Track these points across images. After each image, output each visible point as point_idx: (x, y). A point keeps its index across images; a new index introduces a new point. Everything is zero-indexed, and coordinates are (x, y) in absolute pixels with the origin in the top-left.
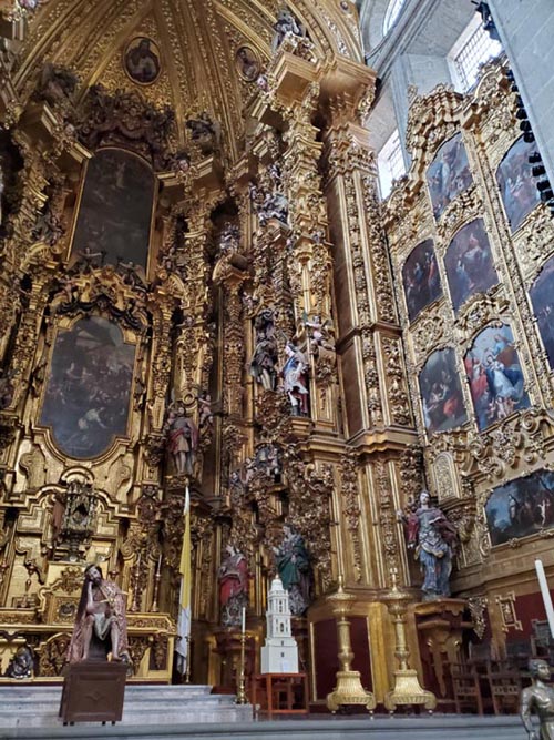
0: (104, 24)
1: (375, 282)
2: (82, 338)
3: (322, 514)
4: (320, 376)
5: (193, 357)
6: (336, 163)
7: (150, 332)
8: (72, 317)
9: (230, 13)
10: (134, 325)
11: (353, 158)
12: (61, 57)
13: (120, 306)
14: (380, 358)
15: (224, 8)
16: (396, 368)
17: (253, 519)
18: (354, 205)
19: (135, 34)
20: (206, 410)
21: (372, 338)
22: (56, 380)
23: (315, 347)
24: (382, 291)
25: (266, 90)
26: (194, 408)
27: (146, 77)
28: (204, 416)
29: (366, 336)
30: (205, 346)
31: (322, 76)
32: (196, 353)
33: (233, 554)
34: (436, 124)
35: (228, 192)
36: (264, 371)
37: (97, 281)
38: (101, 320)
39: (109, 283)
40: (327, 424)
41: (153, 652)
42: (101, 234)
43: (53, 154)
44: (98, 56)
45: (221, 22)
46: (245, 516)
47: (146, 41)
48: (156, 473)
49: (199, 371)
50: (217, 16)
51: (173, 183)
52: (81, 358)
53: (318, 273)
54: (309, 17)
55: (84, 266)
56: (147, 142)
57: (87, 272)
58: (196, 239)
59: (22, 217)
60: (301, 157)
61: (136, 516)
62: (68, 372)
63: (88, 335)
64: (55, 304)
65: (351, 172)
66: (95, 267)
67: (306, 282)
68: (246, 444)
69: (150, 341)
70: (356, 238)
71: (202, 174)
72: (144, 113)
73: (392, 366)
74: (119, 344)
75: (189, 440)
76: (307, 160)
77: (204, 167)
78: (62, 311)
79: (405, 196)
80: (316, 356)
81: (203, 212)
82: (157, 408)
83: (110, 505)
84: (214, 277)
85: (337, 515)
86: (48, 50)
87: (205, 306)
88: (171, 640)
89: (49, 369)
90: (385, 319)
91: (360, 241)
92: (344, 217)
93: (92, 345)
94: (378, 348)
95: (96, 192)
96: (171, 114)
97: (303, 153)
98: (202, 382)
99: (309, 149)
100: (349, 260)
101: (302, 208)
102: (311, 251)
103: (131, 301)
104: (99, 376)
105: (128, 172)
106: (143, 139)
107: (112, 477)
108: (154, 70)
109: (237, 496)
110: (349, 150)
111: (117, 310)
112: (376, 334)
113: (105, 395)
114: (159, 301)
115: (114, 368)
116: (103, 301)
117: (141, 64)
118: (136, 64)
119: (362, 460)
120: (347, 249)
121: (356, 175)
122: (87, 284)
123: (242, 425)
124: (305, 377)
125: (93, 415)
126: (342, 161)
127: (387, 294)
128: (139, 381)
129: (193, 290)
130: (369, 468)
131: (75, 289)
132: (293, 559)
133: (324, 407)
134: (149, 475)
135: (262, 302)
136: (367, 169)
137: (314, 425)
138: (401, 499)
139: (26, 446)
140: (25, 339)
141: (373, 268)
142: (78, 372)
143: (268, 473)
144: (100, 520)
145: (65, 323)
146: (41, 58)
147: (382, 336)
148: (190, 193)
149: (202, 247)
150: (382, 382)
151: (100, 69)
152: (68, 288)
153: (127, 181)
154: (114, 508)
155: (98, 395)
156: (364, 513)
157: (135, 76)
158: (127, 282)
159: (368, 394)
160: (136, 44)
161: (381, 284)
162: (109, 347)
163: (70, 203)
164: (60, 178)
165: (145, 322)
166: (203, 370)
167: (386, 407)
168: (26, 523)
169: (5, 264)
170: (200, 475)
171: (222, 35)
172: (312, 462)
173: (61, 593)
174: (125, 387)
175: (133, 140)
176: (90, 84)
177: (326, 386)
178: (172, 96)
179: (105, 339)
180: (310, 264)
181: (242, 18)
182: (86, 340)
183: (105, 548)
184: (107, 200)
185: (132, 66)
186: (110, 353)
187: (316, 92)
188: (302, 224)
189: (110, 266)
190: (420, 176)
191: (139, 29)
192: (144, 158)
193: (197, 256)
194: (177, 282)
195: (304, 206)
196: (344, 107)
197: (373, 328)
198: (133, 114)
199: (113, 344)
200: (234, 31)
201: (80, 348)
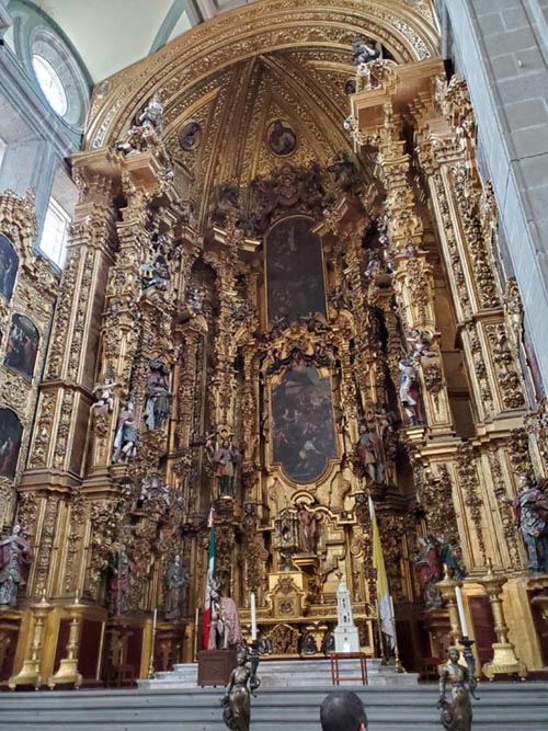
0: (242, 132)
1: (471, 272)
2: (289, 387)
3: (444, 510)
4: (429, 383)
5: (366, 378)
6: (426, 165)
7: (338, 364)
8: (278, 374)
9: (327, 63)
10: (325, 363)
11: (440, 154)
12: (224, 175)
13: (310, 352)
14: (484, 347)
15: (320, 63)
16: (502, 353)
18: (445, 203)
19: (268, 123)
20: (384, 422)
21: (476, 330)
22: (277, 426)
23: (419, 359)
24: (480, 279)
25: (353, 130)
26: (375, 424)
27: (290, 148)
29: (471, 330)
30: (374, 365)
31: (391, 93)
32: (368, 374)
33: (425, 544)
35: (369, 217)
37: (289, 339)
38: (300, 367)
40: (443, 425)
42: (287, 297)
43: (233, 257)
44: (250, 155)
45: (323, 74)
47: (278, 122)
49: (373, 389)
50: (318, 72)
51: (325, 231)
52: (291, 403)
53: (414, 287)
56: (303, 202)
57: (280, 335)
58: (353, 272)
59: (222, 316)
61: (356, 521)
62: (285, 417)
63: (293, 383)
64: (264, 369)
65: (439, 168)
66: (284, 330)
67: (407, 299)
69: (340, 371)
70: (451, 235)
71: (343, 214)
72: (296, 178)
73: (498, 352)
74: (316, 382)
75: (373, 452)
76: (398, 178)
77: (342, 208)
78: (271, 372)
81: (355, 244)
82: (352, 425)
83: (333, 516)
84: (369, 302)
86: (215, 175)
87: (368, 329)
88: (369, 623)
89: (271, 419)
90: (486, 306)
91: (454, 236)
93: (297, 390)
95: (277, 264)
96: (317, 168)
97: (392, 174)
98: (378, 397)
99: (396, 167)
100: (448, 259)
102: (405, 268)
103: (317, 344)
104: (306, 413)
105: (297, 233)
106: (300, 201)
107: (337, 492)
108: (292, 140)
110: (432, 148)
111: (308, 356)
112: (479, 324)
113: (315, 427)
114: (337, 336)
115: (317, 403)
116: (296, 352)
117: (282, 142)
118: (277, 144)
120: (445, 249)
121: (444, 169)
122: (283, 344)
125: (309, 445)
126: (430, 161)
127: (486, 278)
128: (337, 408)
129: (357, 319)
130: (484, 458)
131: (275, 351)
133: (438, 411)
134: (359, 485)
136: (455, 158)
137: (430, 430)
139: (271, 481)
140: (247, 404)
141: (468, 258)
142: (291, 415)
144: (329, 529)
145: (276, 380)
146: (212, 183)
147: (484, 325)
148: (339, 234)
149: (358, 277)
150: (489, 371)
151: (255, 163)
152: (270, 353)
153: (298, 243)
154: (335, 518)
155: (310, 429)
156: (486, 501)
157: (282, 153)
158: (310, 330)
159: (480, 386)
160: (272, 129)
161: (479, 272)
162: (310, 387)
163: (260, 283)
164: (245, 270)
165: (332, 357)
166: (376, 387)
167: (495, 395)
169: (219, 357)
171: (329, 82)
172: (429, 465)
173: (280, 594)
174: (328, 417)
175: (293, 206)
176: (252, 179)
177: (437, 391)
178: (314, 151)
179: (304, 380)
180: (407, 280)
181: (336, 61)
182: (293, 390)
183: (339, 550)
184: (286, 267)
185: (276, 148)
186: (311, 392)
188: (398, 244)
189: (294, 323)
191: (268, 117)
192: (306, 215)
193: (357, 286)
194: (347, 315)
196: (423, 106)
197: (474, 320)
198: (288, 185)
199: (312, 384)
200: (335, 75)
201: (289, 395)
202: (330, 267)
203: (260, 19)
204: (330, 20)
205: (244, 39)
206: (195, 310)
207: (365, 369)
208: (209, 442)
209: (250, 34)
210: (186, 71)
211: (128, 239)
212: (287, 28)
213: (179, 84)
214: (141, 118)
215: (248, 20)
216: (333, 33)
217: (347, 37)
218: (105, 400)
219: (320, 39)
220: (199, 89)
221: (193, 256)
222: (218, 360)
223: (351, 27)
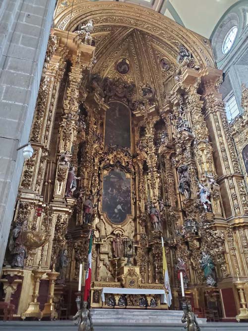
1: (231, 157)
2: (112, 178)
4: (214, 196)
5: (154, 184)
6: (209, 109)
7: (135, 174)
8: (108, 170)
9: (158, 47)
10: (129, 172)
11: (216, 107)
13: (123, 164)
14: (237, 188)
15: (156, 45)
17: (186, 248)
18: (219, 126)
19: (121, 57)
20: (162, 205)
21: (232, 180)
22: (105, 194)
23: (212, 185)
24: (234, 161)
25: (179, 81)
27: (124, 72)
28: (162, 207)
29: (230, 179)
30: (158, 179)
31: (201, 75)
32: (155, 182)
33: (181, 261)
35: (161, 117)
36: (185, 190)
37: (115, 156)
38: (117, 170)
39: (119, 156)
40: (218, 215)
44: (107, 67)
45: (154, 50)
46: (183, 247)
47: (125, 59)
48: (144, 229)
49: (157, 189)
50: (152, 48)
51: (140, 115)
52: (112, 185)
53: (209, 155)
54: (192, 48)
55: (110, 151)
56: (126, 98)
57: (112, 153)
58: (150, 137)
59: (90, 135)
60: (195, 108)
61: (140, 246)
62: (109, 191)
63: (114, 176)
64: (102, 166)
65: (216, 112)
67: (204, 159)
68: (180, 219)
69: (135, 177)
70: (221, 140)
71: (151, 111)
72: (124, 86)
73: (242, 191)
74: (124, 178)
75: (158, 217)
76: (198, 109)
77: (152, 109)
78: (104, 168)
79: (241, 124)
80: (212, 188)
81: (151, 126)
82: (142, 203)
84: (159, 152)
85: (227, 250)
87: (156, 164)
89: (103, 190)
90: (236, 172)
91: (223, 141)
92: (215, 131)
93: (116, 180)
94: (235, 184)
96: (134, 86)
97: (196, 106)
98: (159, 193)
99: (198, 104)
100: (219, 148)
101: (199, 129)
102: (205, 147)
103: (127, 162)
104: (119, 192)
105: (120, 110)
106: (125, 97)
107: (128, 230)
108: (127, 69)
109: (179, 239)
110: (214, 103)
111: (123, 166)
112: (234, 178)
113: (122, 199)
114: (138, 162)
115: (124, 188)
116: (118, 163)
117: (122, 68)
118: (121, 68)
119: (234, 229)
120: (218, 144)
121: (218, 113)
122: (112, 157)
123: (177, 211)
124: (209, 197)
125: (119, 207)
126: (212, 107)
127: (236, 161)
128: (133, 193)
129: (151, 157)
130: (237, 232)
131: (108, 160)
132: (209, 265)
133: (217, 209)
134: (141, 230)
135: (181, 162)
136: (222, 110)
137: (214, 215)
139: (97, 220)
140: (95, 180)
141: (230, 152)
142: (112, 191)
143: (193, 231)
145: (105, 172)
147: (236, 179)
149: (152, 140)
150: (239, 198)
151: (107, 71)
152: (106, 159)
153: (120, 114)
155: (120, 199)
156: (237, 249)
158: (126, 155)
159: (233, 203)
160: (120, 61)
161: (234, 158)
162: (122, 180)
163: (102, 126)
165: (133, 170)
166: (159, 189)
167: (241, 208)
168: (103, 249)
169: (87, 154)
171: (154, 54)
172: (216, 230)
174: (129, 196)
175: (120, 97)
176: (104, 77)
177: (217, 200)
178: (134, 78)
179: (120, 178)
180: (205, 152)
181: (163, 48)
182: (114, 179)
184: (114, 123)
185: (119, 69)
186: (122, 183)
187: (199, 81)
188: (200, 135)
189: (119, 150)
191: (122, 55)
192: (125, 104)
193: (151, 143)
194: (144, 154)
195: (200, 128)
196: (210, 85)
197: (232, 177)
198: (120, 87)
199: (123, 179)
200: (159, 52)
201: (112, 182)
202: (133, 130)
203: (144, 15)
204: (172, 32)
205: (134, 19)
206: (83, 128)
207: (154, 180)
208: (81, 195)
209: (138, 18)
210: (105, 17)
211: (74, 83)
212: (153, 25)
213: (99, 21)
214: (82, 27)
215: (139, 12)
216: (170, 38)
217: (175, 42)
218: (66, 162)
219: (163, 37)
220: (103, 29)
221: (81, 102)
222: (87, 156)
223: (180, 40)
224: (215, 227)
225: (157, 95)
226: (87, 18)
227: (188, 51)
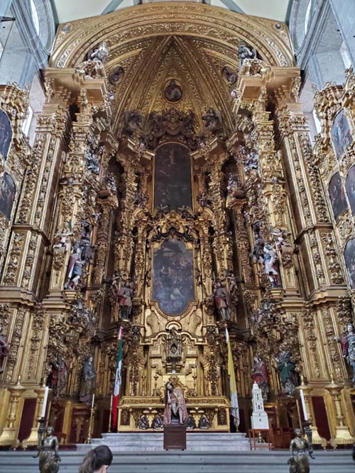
0: (150, 80)
1: (313, 199)
2: (165, 252)
3: (293, 342)
4: (285, 263)
5: (221, 253)
6: (283, 130)
7: (199, 242)
8: (159, 242)
9: (214, 52)
10: (191, 240)
11: (293, 125)
12: (133, 105)
13: (181, 231)
14: (320, 246)
15: (210, 50)
16: (331, 250)
17: (266, 342)
18: (296, 155)
19: (166, 80)
21: (315, 235)
22: (157, 276)
23: (280, 247)
24: (318, 204)
25: (237, 98)
26: (226, 283)
27: (177, 99)
28: (232, 286)
29: (311, 233)
30: (227, 245)
31: (266, 82)
32: (223, 250)
33: (258, 362)
34: (330, 105)
35: (229, 153)
36: (260, 257)
37: (168, 221)
38: (173, 240)
39: (174, 220)
40: (292, 289)
41: (219, 416)
42: (167, 194)
43: (136, 161)
44: (151, 97)
45: (209, 58)
46: (262, 340)
47: (173, 80)
48: (213, 319)
49: (225, 260)
50: (207, 56)
51: (199, 156)
53: (277, 202)
54: (257, 43)
56: (182, 135)
57: (163, 217)
58: (215, 186)
59: (127, 198)
60: (261, 133)
61: (206, 343)
62: (162, 271)
63: (168, 250)
64: (150, 237)
65: (292, 133)
66: (166, 213)
67: (271, 209)
68: (257, 299)
69: (200, 246)
70: (300, 175)
71: (213, 148)
72: (179, 119)
73: (328, 250)
74: (184, 251)
75: (225, 301)
76: (265, 133)
77: (213, 143)
78: (154, 240)
79: (322, 147)
80: (281, 251)
81: (218, 168)
82: (208, 282)
83: (192, 339)
84: (227, 206)
85: (302, 341)
86: (126, 104)
87: (224, 223)
88: (227, 410)
89: (153, 271)
90: (321, 221)
91: (301, 175)
92: (291, 163)
93: (171, 254)
94: (319, 240)
95: (161, 171)
96: (193, 115)
97: (262, 130)
98: (228, 266)
99: (265, 127)
100: (296, 189)
101: (264, 165)
102: (271, 190)
103: (187, 227)
104: (177, 270)
105: (175, 153)
106: (180, 133)
107: (192, 323)
108: (180, 94)
109: (256, 330)
110: (289, 120)
111: (180, 234)
112: (317, 231)
113: (181, 280)
114: (201, 224)
115: (183, 264)
116: (173, 230)
117: (172, 94)
118: (170, 94)
119: (315, 308)
120: (295, 182)
121: (296, 135)
122: (164, 223)
123: (253, 289)
124: (276, 265)
125: (177, 291)
126: (286, 127)
127: (321, 204)
128: (197, 269)
129: (217, 215)
130: (319, 312)
131: (159, 227)
132: (286, 365)
133: (290, 280)
134: (210, 321)
135: (254, 216)
136: (302, 129)
137: (285, 291)
138: (339, 328)
139: (148, 312)
140: (139, 259)
141: (311, 190)
142: (166, 270)
143: (269, 317)
144: (188, 347)
145: (157, 246)
146: (124, 110)
147: (320, 232)
148: (208, 160)
149: (219, 189)
150: (323, 260)
151: (153, 103)
152: (155, 227)
153: (176, 160)
154: (194, 340)
155: (178, 281)
156: (319, 338)
157: (172, 100)
158: (183, 217)
159: (316, 268)
160: (168, 84)
161: (317, 200)
162: (179, 254)
163: (150, 180)
164: (141, 171)
165: (196, 237)
166: (228, 259)
167: (326, 275)
168: (153, 352)
169: (124, 225)
170: (236, 319)
171: (211, 64)
172: (285, 313)
174: (191, 274)
175: (174, 136)
176: (149, 112)
177: (289, 268)
178: (192, 104)
179: (176, 249)
180: (272, 197)
181: (220, 52)
183: (193, 362)
184: (167, 174)
185: (168, 96)
186: (181, 257)
187: (264, 91)
188: (266, 174)
189: (173, 211)
190: (328, 135)
191: (167, 76)
192: (183, 143)
193: (217, 194)
194: (208, 211)
195: (265, 163)
196: (284, 94)
197: (314, 228)
198: (173, 121)
199: (181, 252)
200: (218, 60)
201: (166, 257)
202: (196, 179)
203: (180, 13)
204: (225, 26)
205: (167, 23)
206: (112, 191)
207: (221, 247)
208: (115, 282)
209: (172, 20)
210: (125, 32)
211: (80, 135)
212: (195, 24)
213: (119, 39)
214: (92, 55)
215: (173, 11)
216: (225, 35)
217: (233, 40)
218: (63, 244)
219: (216, 36)
220: (129, 47)
221: (111, 155)
222: (123, 227)
223: (238, 35)
224: (283, 308)
225: (227, 121)
226: (99, 41)
227: (251, 48)
